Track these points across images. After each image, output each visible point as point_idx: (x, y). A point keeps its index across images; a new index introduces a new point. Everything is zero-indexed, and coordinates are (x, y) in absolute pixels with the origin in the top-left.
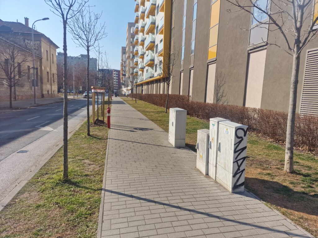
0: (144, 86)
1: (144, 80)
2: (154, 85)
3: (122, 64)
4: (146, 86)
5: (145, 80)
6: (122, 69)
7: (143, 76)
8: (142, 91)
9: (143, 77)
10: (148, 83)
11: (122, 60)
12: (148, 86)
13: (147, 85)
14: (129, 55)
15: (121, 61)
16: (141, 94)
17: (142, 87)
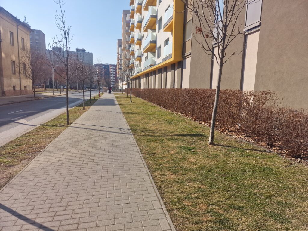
0: (142, 80)
1: (142, 70)
2: (157, 76)
3: (118, 57)
4: (145, 79)
5: (144, 70)
6: (118, 63)
7: (140, 66)
8: (140, 84)
9: (140, 68)
10: (147, 75)
11: (118, 53)
12: (148, 78)
13: (146, 77)
14: (125, 46)
15: (117, 55)
16: (138, 89)
17: (140, 81)
